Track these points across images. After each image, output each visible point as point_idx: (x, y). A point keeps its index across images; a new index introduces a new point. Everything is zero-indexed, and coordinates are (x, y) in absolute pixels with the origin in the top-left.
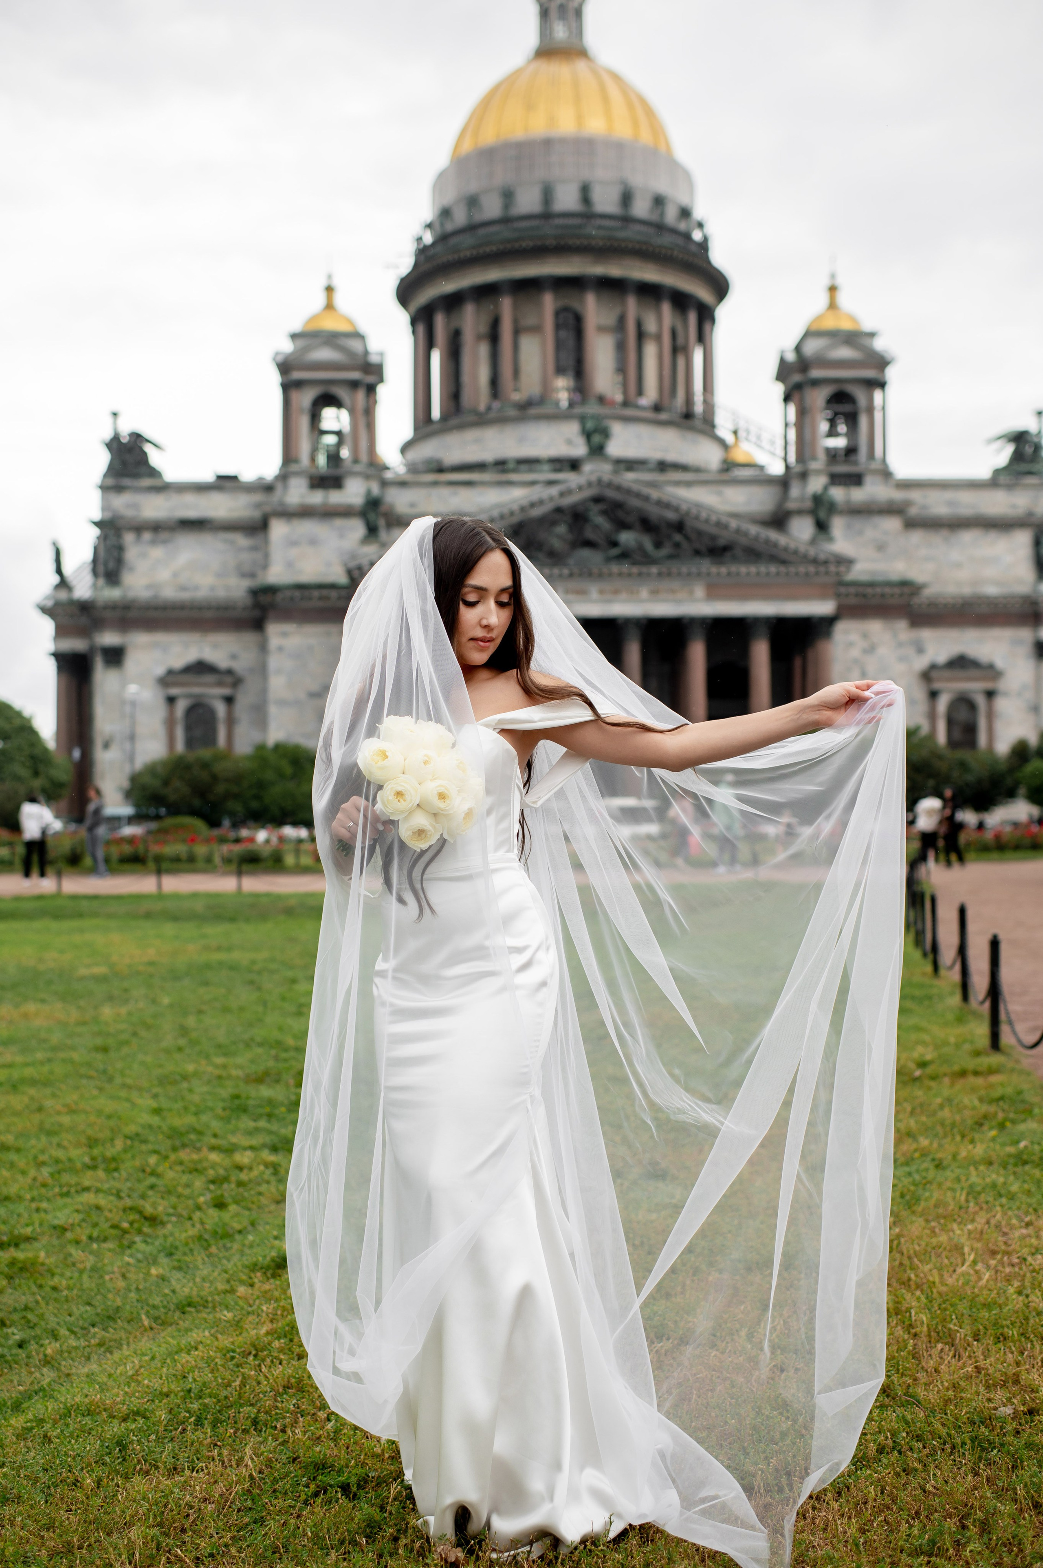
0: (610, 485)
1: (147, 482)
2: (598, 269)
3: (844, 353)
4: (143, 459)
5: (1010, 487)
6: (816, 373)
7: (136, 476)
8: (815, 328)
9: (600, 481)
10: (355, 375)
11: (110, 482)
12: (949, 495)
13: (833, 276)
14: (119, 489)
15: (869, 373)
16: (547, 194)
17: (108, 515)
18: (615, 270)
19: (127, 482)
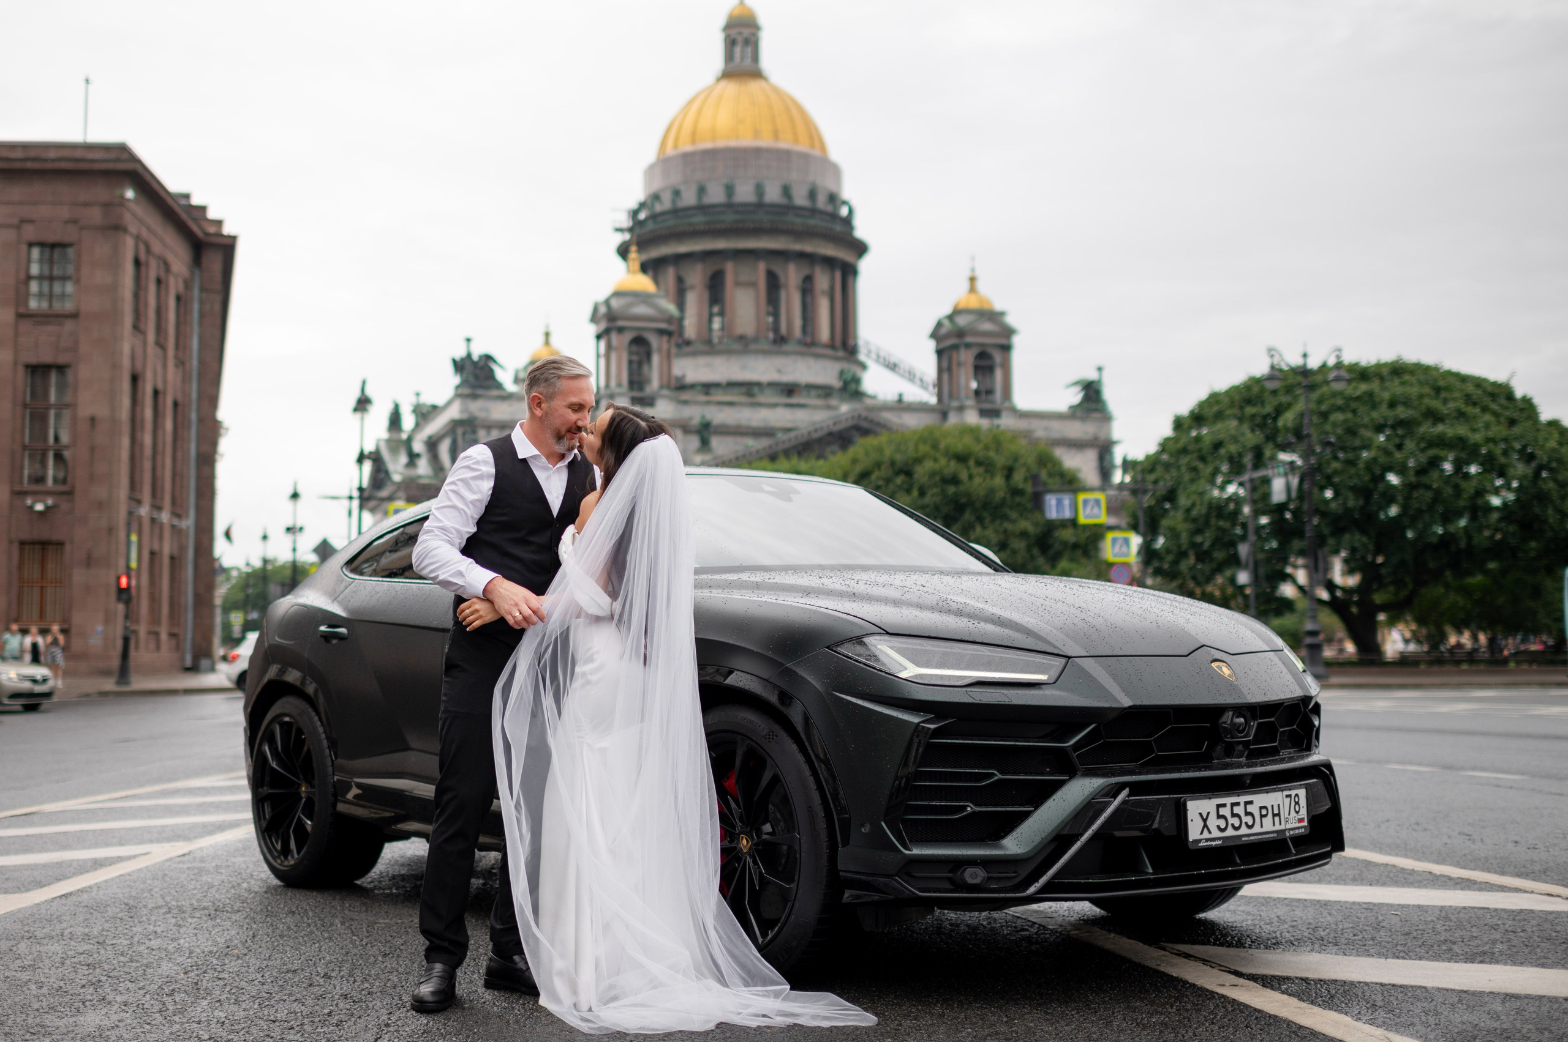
0: (866, 419)
1: (495, 393)
2: (798, 247)
3: (987, 326)
4: (490, 375)
5: (1084, 419)
6: (969, 339)
7: (487, 388)
8: (962, 306)
9: (859, 416)
10: (663, 326)
11: (466, 391)
12: (1045, 423)
13: (973, 270)
14: (474, 397)
15: (1002, 341)
16: (759, 190)
17: (465, 416)
18: (808, 247)
19: (480, 392)
